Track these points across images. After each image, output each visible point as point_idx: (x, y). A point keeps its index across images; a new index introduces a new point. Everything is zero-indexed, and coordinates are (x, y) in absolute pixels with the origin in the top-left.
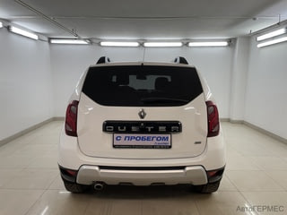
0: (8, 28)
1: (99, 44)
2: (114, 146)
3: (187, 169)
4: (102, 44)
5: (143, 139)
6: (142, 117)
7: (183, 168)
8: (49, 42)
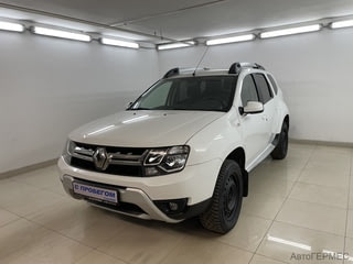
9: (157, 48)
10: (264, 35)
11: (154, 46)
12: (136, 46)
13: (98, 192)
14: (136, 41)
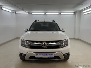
0: (1, 8)
9: (15, 13)
11: (15, 12)
12: (11, 11)
13: (47, 55)
14: (11, 10)
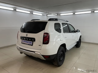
0: (32, 13)
1: (60, 15)
2: (22, 43)
3: (35, 53)
4: (61, 15)
5: (26, 42)
6: (27, 36)
7: (34, 52)
8: (47, 16)
10: (76, 13)
